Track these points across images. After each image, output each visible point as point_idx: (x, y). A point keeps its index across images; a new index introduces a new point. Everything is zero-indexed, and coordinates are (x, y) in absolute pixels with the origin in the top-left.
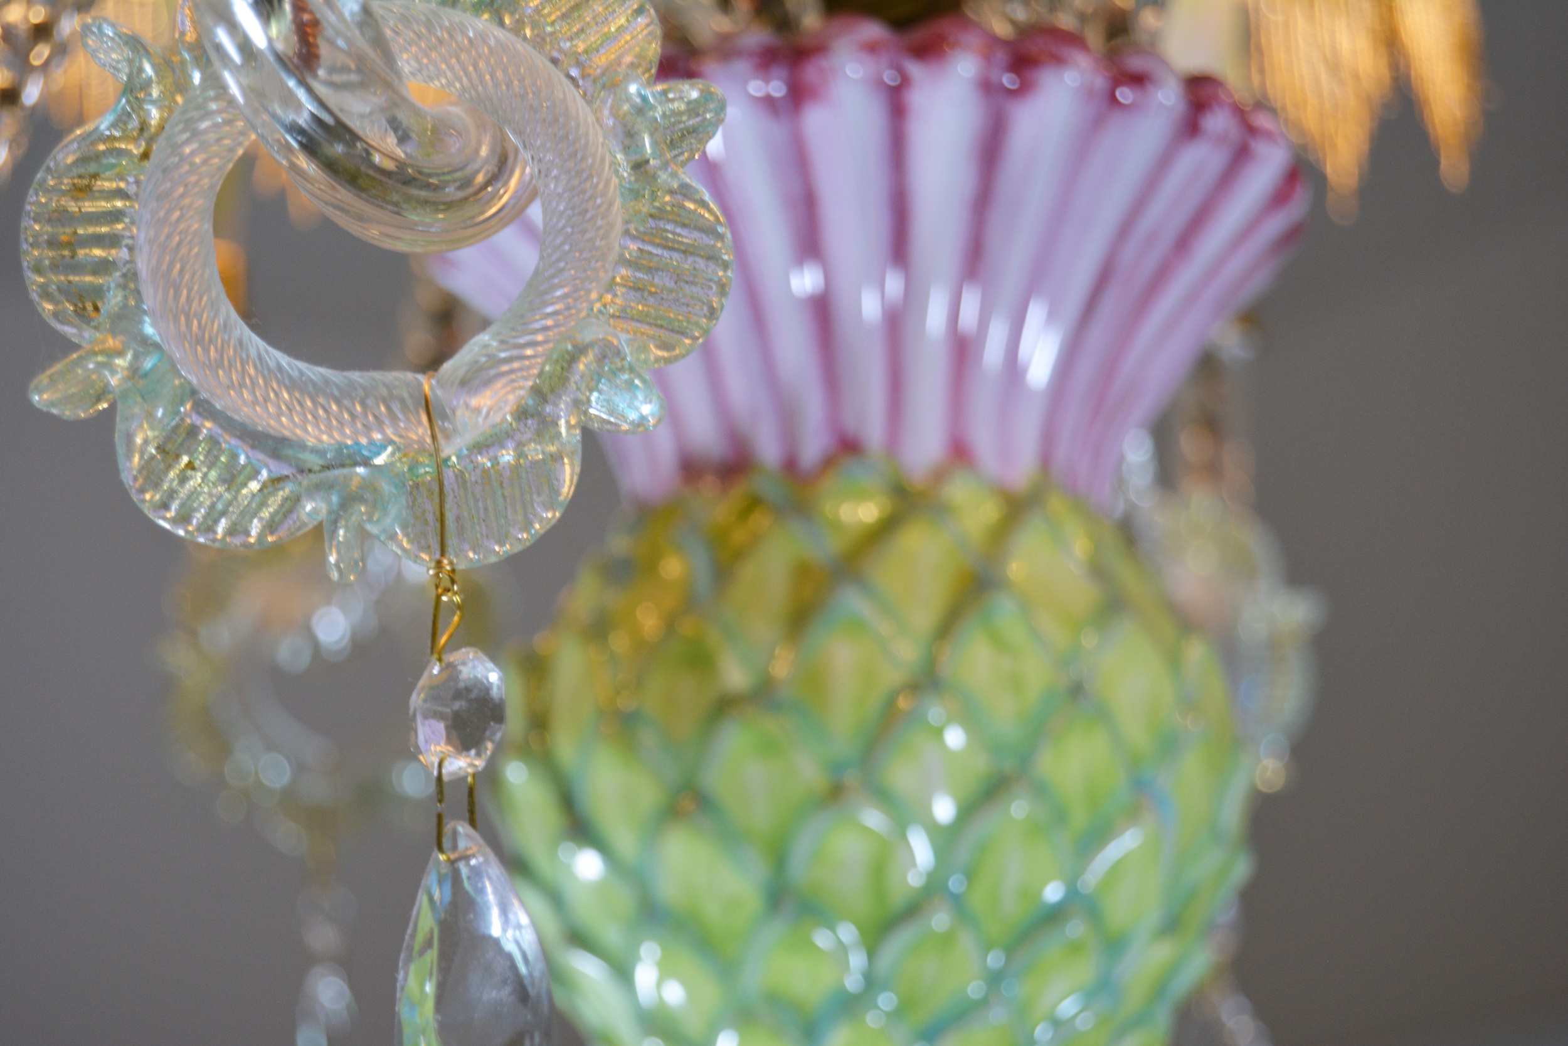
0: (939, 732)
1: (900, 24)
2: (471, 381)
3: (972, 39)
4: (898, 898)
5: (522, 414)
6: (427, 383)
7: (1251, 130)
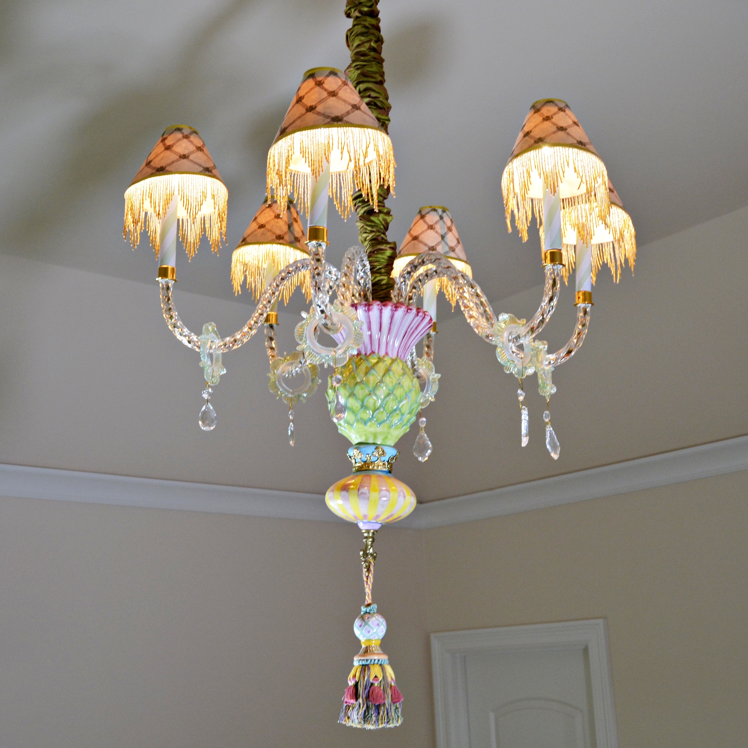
0: (383, 387)
1: (381, 302)
2: (339, 349)
3: (391, 304)
4: (377, 408)
5: (343, 353)
6: (335, 349)
7: (425, 315)
